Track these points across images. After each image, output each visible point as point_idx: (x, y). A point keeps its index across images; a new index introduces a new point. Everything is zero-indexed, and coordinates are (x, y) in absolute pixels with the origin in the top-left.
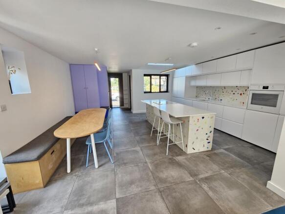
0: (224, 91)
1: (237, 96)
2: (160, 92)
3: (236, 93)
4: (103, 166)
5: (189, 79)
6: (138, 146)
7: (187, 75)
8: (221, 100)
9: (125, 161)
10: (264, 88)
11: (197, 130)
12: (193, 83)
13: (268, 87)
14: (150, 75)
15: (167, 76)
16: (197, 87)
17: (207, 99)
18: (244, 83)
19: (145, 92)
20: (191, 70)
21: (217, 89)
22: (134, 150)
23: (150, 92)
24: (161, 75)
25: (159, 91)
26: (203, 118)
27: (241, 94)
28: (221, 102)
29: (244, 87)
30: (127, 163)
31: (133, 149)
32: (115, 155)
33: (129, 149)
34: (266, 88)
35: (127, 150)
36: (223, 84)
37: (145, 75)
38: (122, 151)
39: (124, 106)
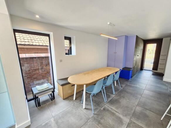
4: (88, 110)
6: (129, 117)
9: (102, 121)
22: (120, 118)
30: (101, 124)
31: (121, 116)
32: (102, 109)
33: (117, 114)
35: (115, 112)
38: (110, 109)
39: (157, 70)
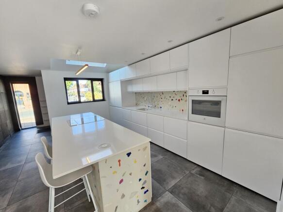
0: (163, 96)
1: (176, 103)
2: (94, 101)
3: (174, 99)
5: (125, 83)
7: (121, 79)
8: (161, 107)
11: (121, 181)
12: (130, 89)
13: (208, 91)
14: (76, 79)
15: (101, 80)
16: (136, 93)
17: (147, 107)
18: (181, 88)
19: (70, 103)
20: (126, 73)
21: (156, 95)
23: (80, 102)
26: (129, 154)
27: (179, 100)
28: (161, 110)
29: (181, 91)
34: (205, 92)
39: (43, 124)
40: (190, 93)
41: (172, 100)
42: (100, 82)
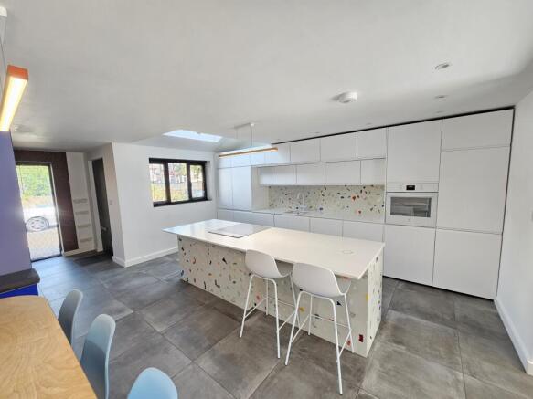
0: (325, 192)
1: (348, 201)
2: (192, 200)
3: (345, 197)
5: (257, 171)
7: (253, 164)
8: (321, 209)
10: (408, 188)
12: (267, 180)
13: (414, 186)
14: (165, 162)
15: (203, 164)
16: (271, 187)
17: (294, 209)
19: (156, 205)
21: (312, 191)
23: (169, 203)
24: (189, 163)
25: (187, 199)
27: (354, 198)
28: (321, 213)
29: (356, 186)
34: (411, 188)
36: (330, 181)
37: (152, 161)
39: (77, 248)
40: (388, 188)
41: (342, 198)
42: (199, 167)
